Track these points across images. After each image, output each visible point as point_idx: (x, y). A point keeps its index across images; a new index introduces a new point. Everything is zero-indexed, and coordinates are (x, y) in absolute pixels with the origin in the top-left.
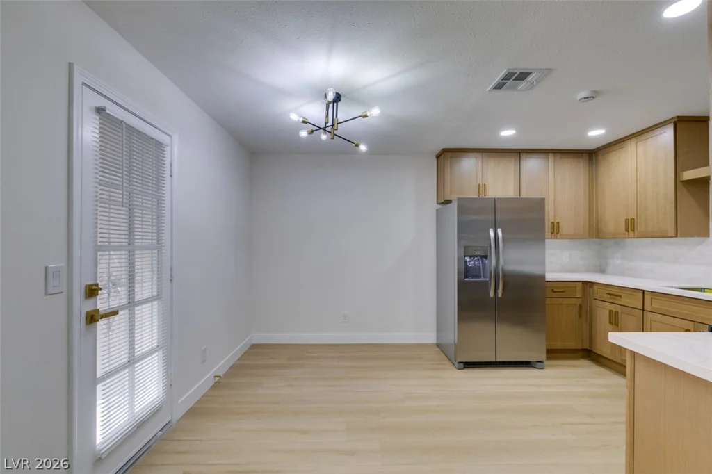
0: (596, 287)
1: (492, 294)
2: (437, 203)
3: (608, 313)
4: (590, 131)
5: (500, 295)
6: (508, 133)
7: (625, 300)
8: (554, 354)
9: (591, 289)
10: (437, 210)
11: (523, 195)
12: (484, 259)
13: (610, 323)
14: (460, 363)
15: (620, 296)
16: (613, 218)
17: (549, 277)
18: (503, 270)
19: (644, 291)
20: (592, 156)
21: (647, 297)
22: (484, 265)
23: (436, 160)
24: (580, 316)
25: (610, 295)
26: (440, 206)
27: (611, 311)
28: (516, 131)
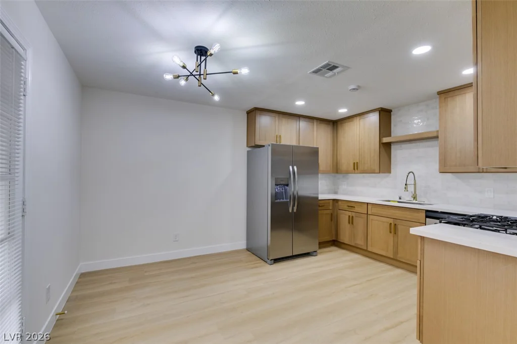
0: (340, 203)
1: (290, 211)
2: (247, 146)
3: (347, 217)
4: (340, 109)
5: (295, 211)
6: (300, 103)
7: (357, 209)
8: (323, 245)
9: (337, 204)
10: (248, 151)
11: (301, 144)
12: (286, 187)
13: (349, 223)
14: (272, 260)
15: (354, 207)
16: (346, 161)
17: (321, 197)
18: (297, 194)
19: (368, 203)
20: (335, 124)
21: (369, 207)
22: (286, 190)
23: (246, 115)
24: (331, 220)
25: (349, 206)
26: (249, 149)
27: (349, 216)
28: (306, 103)
